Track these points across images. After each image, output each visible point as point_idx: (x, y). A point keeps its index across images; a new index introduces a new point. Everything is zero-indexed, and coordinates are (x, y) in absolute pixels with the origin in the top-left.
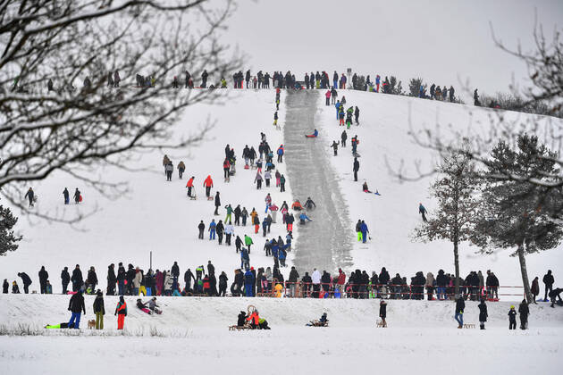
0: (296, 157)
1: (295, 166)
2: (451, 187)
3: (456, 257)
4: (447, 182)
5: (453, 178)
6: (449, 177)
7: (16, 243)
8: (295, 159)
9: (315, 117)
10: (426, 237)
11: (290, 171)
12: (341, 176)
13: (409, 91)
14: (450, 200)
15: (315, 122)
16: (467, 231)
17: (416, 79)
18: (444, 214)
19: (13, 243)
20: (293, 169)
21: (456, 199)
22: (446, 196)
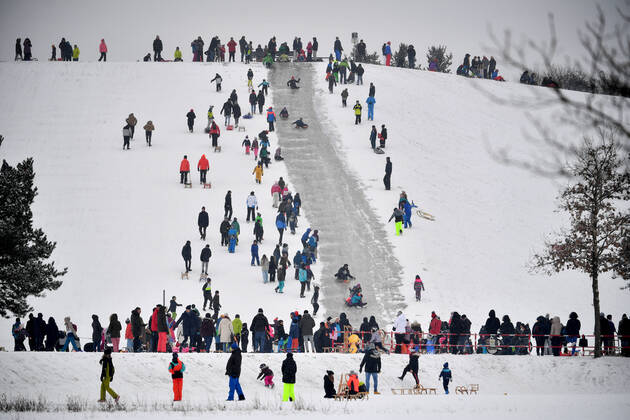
0: (299, 157)
1: (299, 170)
2: (587, 196)
3: (596, 294)
4: (582, 190)
5: (591, 184)
6: (585, 183)
7: (59, 279)
8: (297, 160)
9: (314, 101)
10: (550, 267)
11: (294, 176)
12: (367, 184)
13: (427, 65)
14: (586, 215)
15: (315, 109)
16: (610, 259)
17: (437, 47)
18: (579, 235)
19: (55, 279)
20: (297, 173)
21: (595, 213)
22: (581, 209)
